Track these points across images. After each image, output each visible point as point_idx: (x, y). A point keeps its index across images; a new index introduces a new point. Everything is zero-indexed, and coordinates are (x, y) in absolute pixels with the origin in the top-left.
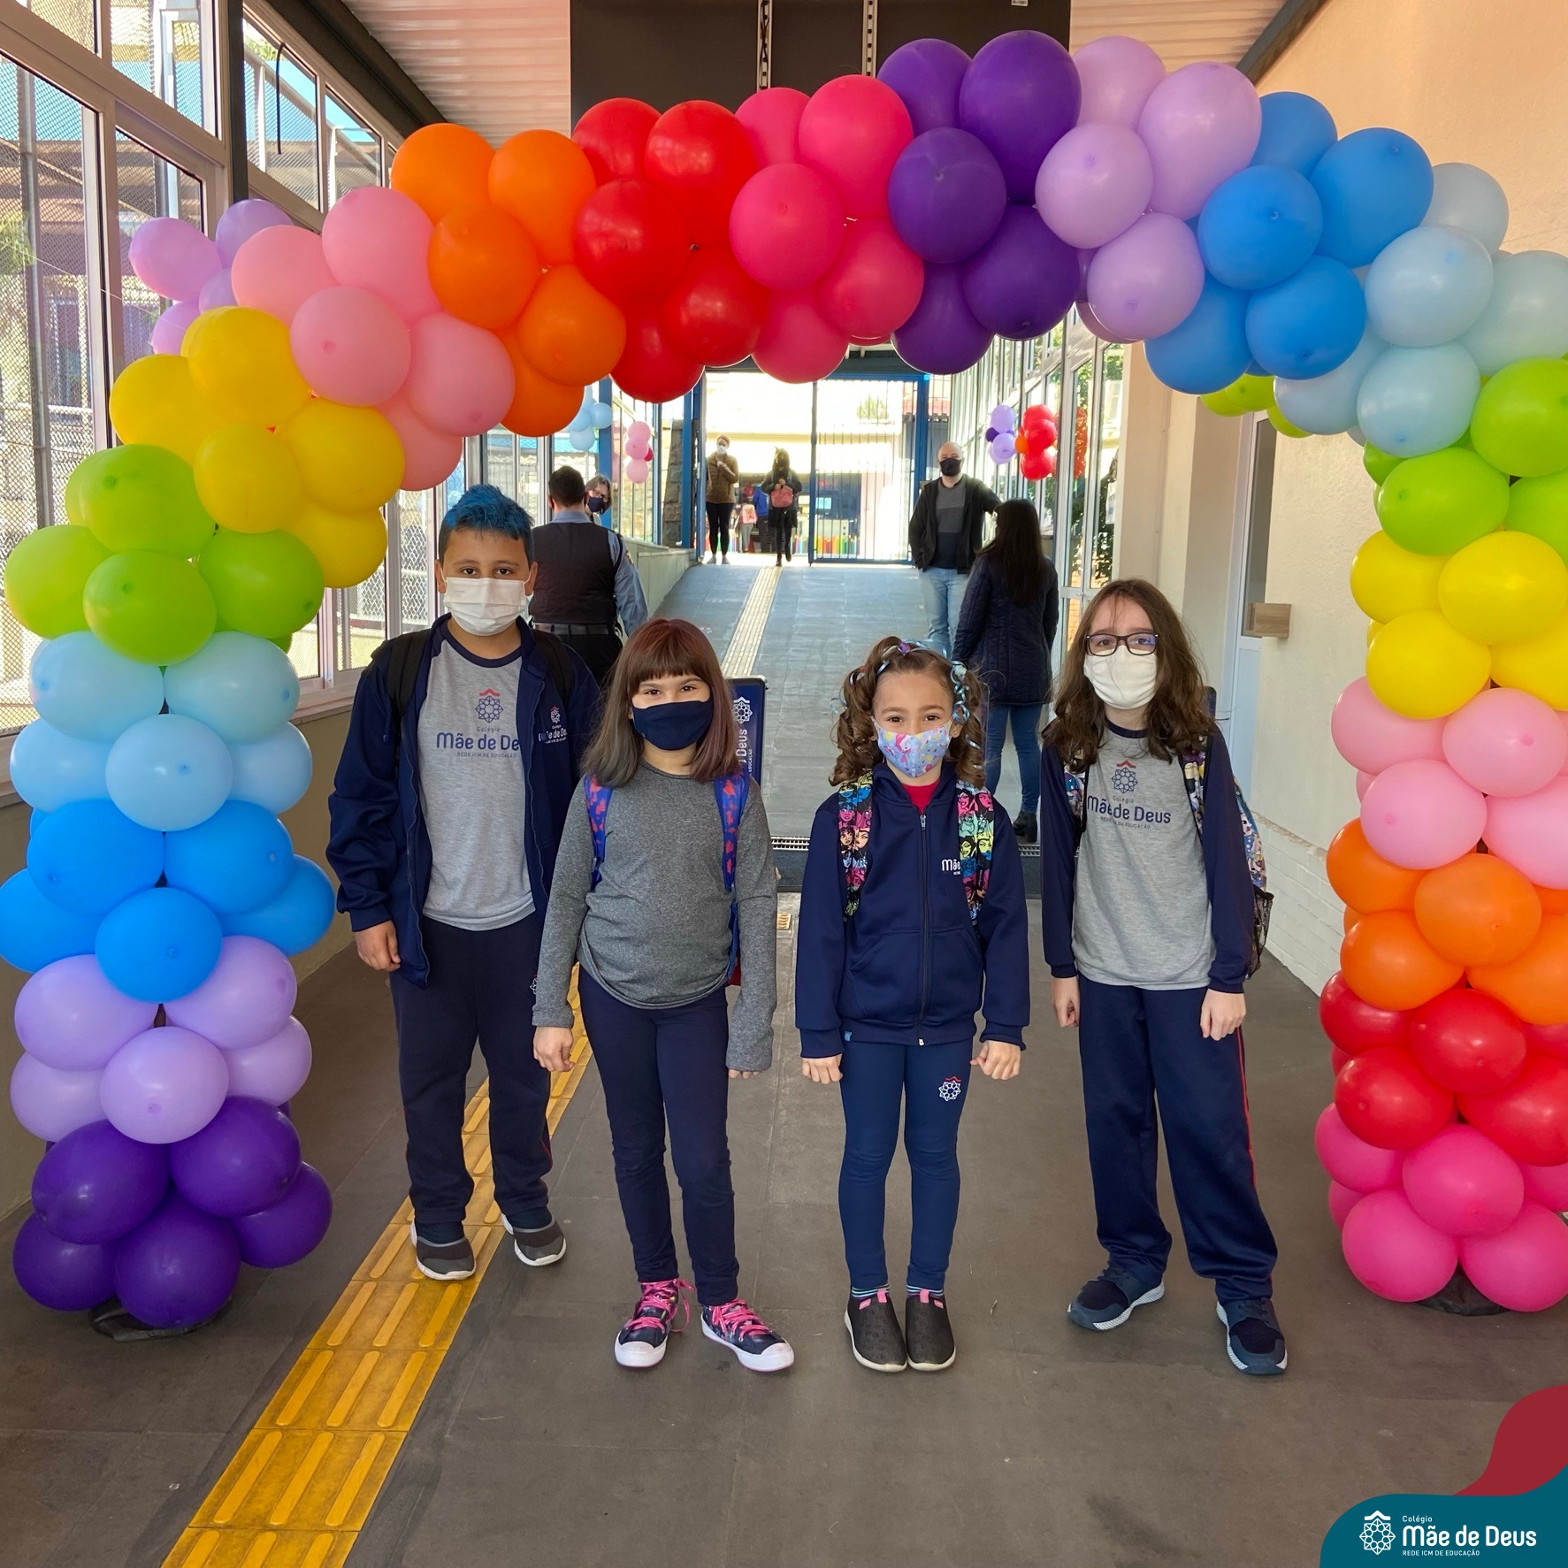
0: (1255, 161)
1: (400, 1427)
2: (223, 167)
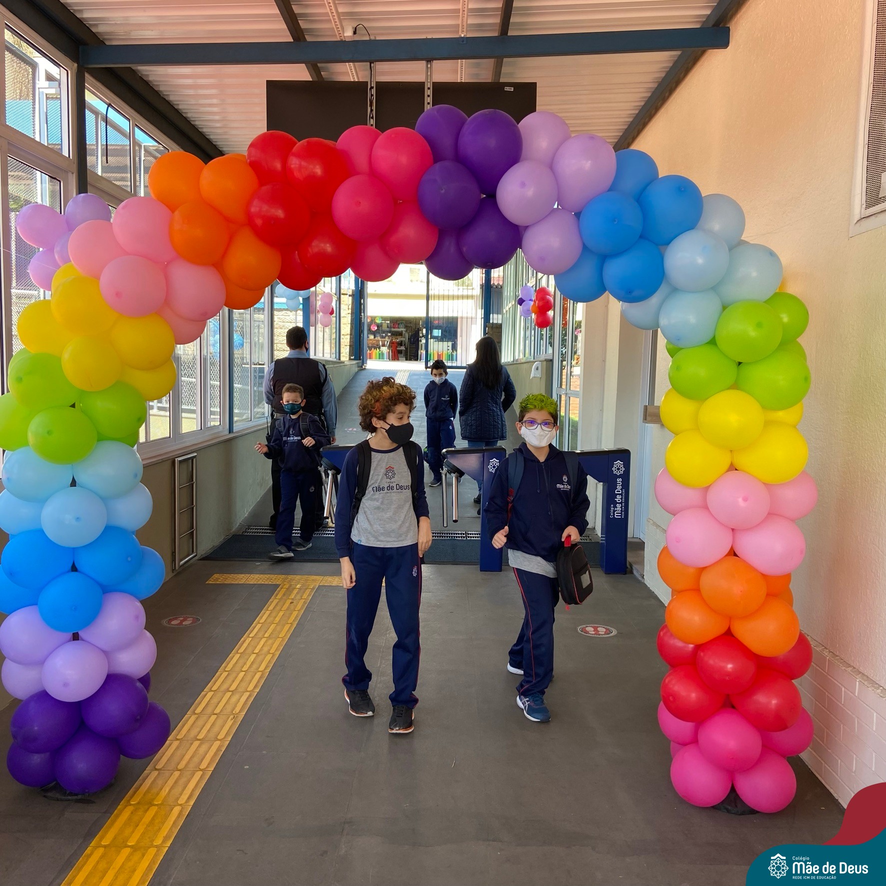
2: (73, 173)
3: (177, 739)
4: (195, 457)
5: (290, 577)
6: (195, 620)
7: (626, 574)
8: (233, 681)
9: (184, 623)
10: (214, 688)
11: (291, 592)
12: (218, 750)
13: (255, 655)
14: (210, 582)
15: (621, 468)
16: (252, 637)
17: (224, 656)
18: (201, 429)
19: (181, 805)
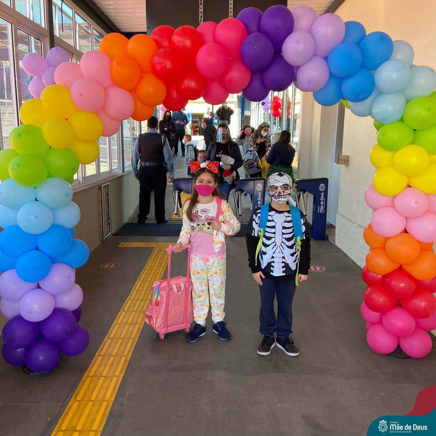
0: (343, 41)
1: (111, 400)
2: (47, 37)
3: (118, 324)
4: (109, 184)
5: (159, 243)
6: (116, 265)
7: (325, 240)
8: (140, 295)
9: (111, 267)
10: (132, 298)
11: (161, 251)
12: (139, 329)
13: (149, 282)
14: (120, 246)
15: (324, 187)
16: (145, 273)
17: (133, 282)
18: (110, 170)
19: (125, 356)
